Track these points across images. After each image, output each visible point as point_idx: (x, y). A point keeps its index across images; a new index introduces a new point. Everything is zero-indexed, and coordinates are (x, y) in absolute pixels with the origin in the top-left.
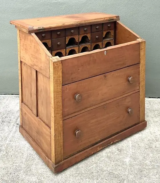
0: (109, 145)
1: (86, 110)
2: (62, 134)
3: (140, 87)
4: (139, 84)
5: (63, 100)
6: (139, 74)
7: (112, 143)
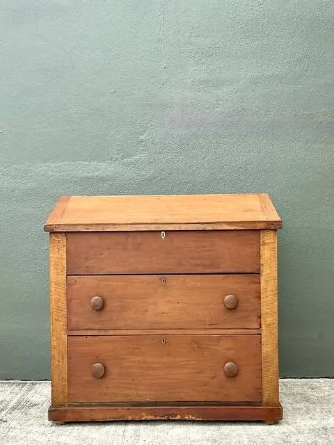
0: (171, 418)
1: (117, 332)
2: (66, 359)
3: (263, 326)
4: (260, 317)
5: (69, 301)
6: (259, 297)
7: (178, 417)
